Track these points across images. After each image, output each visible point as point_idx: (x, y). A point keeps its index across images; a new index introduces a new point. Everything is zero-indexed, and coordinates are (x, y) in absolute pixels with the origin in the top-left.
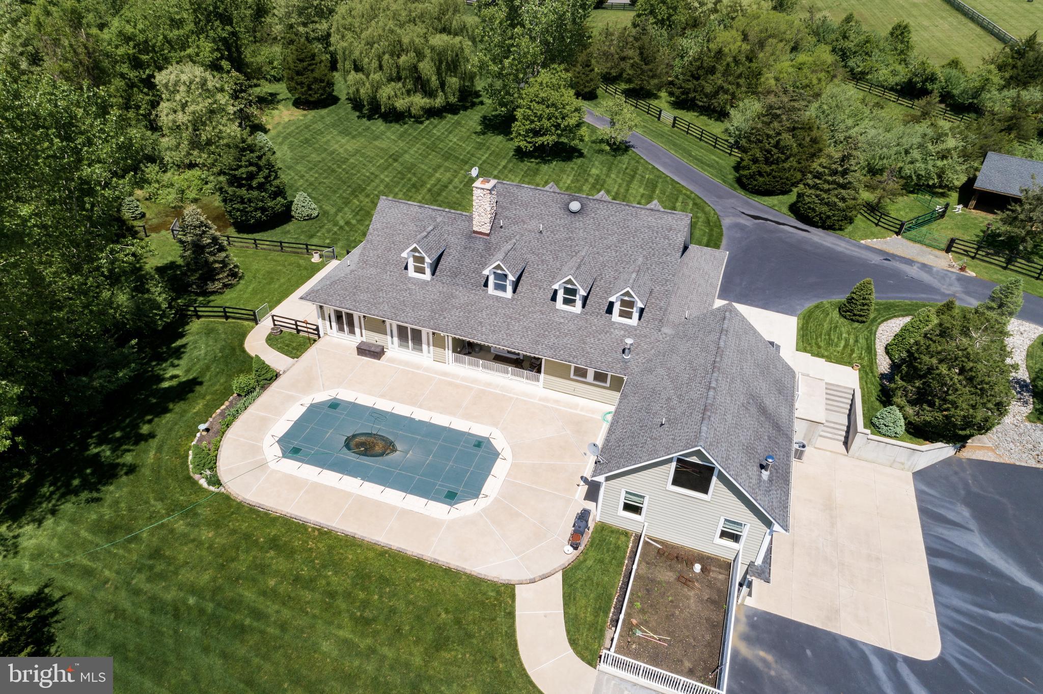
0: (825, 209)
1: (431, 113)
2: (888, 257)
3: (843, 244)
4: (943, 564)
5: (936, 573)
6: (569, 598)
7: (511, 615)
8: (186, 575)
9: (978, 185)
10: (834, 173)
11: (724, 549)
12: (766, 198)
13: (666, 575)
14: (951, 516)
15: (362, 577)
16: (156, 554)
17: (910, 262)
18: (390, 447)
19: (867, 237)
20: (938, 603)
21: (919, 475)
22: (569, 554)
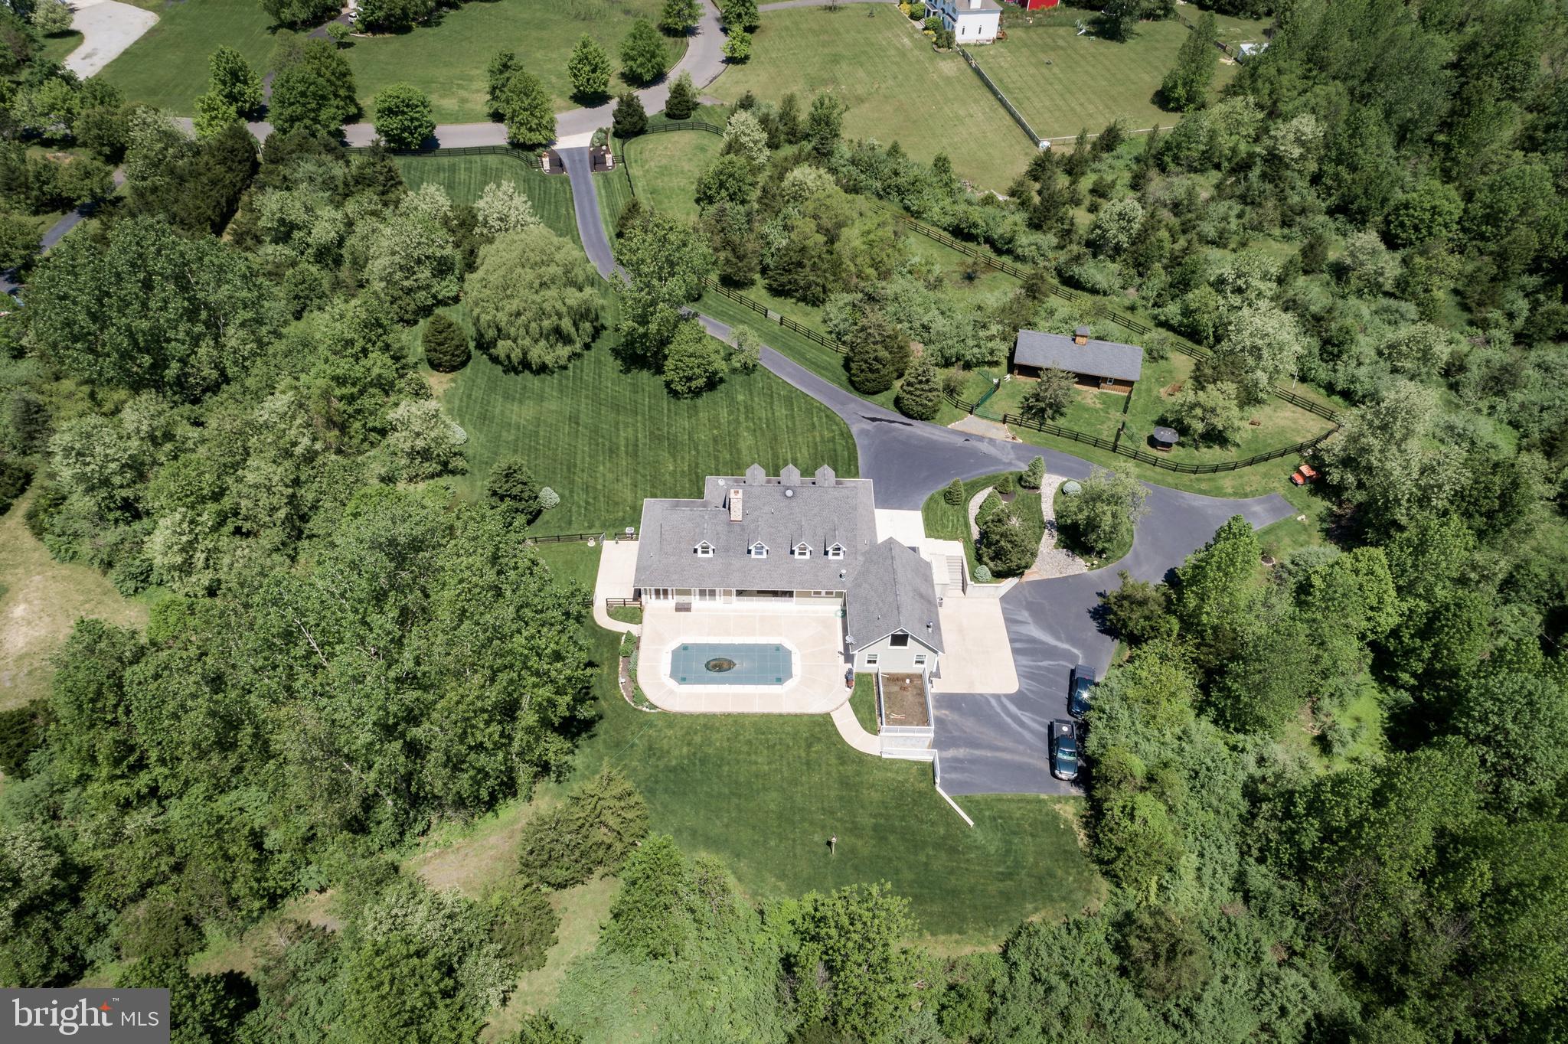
0: (920, 408)
1: (575, 356)
2: (968, 437)
3: (937, 432)
4: (1018, 645)
5: (1015, 651)
6: (856, 711)
7: (833, 725)
8: (676, 753)
9: (1016, 361)
10: (920, 382)
11: (917, 669)
12: (876, 397)
13: (895, 689)
14: (1019, 618)
15: (759, 731)
16: (650, 748)
17: (981, 438)
18: (731, 665)
19: (951, 421)
20: (1016, 666)
21: (1004, 599)
22: (849, 692)
